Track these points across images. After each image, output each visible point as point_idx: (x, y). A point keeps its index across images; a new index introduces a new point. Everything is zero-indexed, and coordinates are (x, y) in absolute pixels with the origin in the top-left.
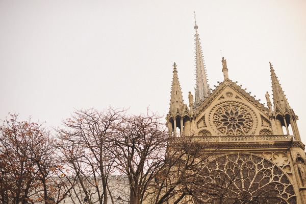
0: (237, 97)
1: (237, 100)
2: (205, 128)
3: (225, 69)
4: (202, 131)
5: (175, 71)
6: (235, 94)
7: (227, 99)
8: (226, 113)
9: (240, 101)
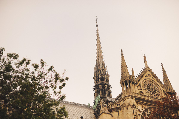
0: (152, 78)
1: (153, 79)
2: (141, 90)
3: (145, 61)
4: (140, 92)
5: (122, 55)
6: (152, 76)
7: (148, 77)
8: (149, 84)
9: (154, 80)
